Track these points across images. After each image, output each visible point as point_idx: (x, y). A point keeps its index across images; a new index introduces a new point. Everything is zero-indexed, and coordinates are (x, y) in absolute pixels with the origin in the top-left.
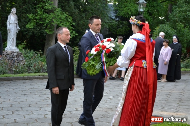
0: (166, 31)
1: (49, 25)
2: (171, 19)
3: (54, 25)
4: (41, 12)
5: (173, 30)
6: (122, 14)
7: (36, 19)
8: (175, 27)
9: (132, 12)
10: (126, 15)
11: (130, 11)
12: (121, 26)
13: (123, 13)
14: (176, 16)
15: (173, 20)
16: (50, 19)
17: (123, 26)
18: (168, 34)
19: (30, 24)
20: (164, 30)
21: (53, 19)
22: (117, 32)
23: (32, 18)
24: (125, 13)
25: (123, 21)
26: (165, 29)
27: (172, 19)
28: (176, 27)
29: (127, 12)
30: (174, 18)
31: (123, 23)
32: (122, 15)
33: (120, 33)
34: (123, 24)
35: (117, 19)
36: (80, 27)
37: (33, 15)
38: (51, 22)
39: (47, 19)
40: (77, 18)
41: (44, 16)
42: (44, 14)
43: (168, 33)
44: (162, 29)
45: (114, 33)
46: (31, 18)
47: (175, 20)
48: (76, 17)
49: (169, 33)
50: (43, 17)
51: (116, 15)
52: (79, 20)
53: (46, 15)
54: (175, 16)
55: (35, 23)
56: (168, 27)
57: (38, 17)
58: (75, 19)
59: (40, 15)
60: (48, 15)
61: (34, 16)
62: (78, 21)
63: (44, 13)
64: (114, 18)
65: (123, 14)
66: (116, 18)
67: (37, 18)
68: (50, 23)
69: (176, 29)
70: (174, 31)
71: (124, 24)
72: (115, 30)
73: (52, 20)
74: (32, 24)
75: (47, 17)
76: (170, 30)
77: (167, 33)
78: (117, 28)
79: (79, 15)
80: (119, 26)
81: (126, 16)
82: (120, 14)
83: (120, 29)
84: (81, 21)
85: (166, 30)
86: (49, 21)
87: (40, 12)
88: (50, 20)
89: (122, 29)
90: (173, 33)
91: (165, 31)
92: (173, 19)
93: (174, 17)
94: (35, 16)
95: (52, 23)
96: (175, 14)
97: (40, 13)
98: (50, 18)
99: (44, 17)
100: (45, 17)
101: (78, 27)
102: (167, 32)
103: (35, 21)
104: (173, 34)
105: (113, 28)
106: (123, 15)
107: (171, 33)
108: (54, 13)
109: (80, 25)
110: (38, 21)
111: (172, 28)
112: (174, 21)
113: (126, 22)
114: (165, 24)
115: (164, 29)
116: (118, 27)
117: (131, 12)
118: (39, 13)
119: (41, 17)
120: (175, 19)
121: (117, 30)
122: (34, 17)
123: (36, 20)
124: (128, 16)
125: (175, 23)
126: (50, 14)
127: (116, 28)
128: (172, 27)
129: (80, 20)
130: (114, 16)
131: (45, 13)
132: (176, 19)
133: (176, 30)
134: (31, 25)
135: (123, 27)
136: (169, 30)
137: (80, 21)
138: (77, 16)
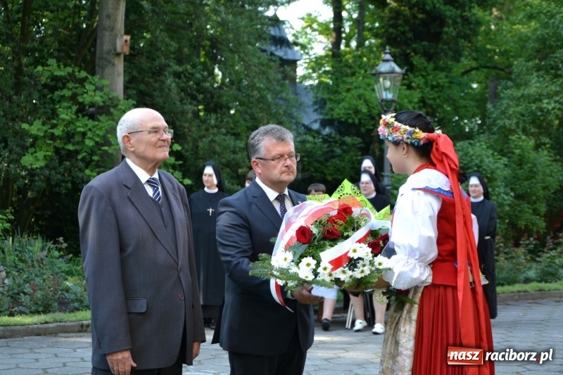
0: (476, 164)
1: (96, 155)
2: (494, 124)
3: (112, 154)
4: (69, 114)
5: (500, 159)
6: (339, 112)
7: (53, 137)
8: (505, 151)
9: (371, 105)
10: (353, 116)
11: (364, 104)
12: (338, 151)
13: (343, 111)
14: (507, 115)
15: (501, 128)
16: (98, 135)
17: (344, 151)
18: (484, 172)
19: (35, 152)
20: (469, 159)
21: (109, 136)
22: (325, 171)
23: (41, 134)
24: (349, 109)
25: (344, 137)
26: (473, 155)
27: (496, 125)
28: (508, 148)
29: (354, 107)
30: (502, 119)
31: (343, 143)
32: (338, 117)
33: (335, 173)
34: (345, 147)
35: (327, 130)
36: (202, 158)
37: (43, 124)
38: (103, 145)
39: (89, 135)
40: (190, 131)
41: (79, 127)
42: (81, 118)
43: (485, 170)
44: (464, 158)
45: (318, 174)
46: (37, 135)
47: (504, 126)
48: (188, 128)
49: (485, 167)
50: (75, 129)
51: (321, 117)
52: (197, 137)
53: (87, 122)
54: (503, 113)
55: (53, 150)
56: (483, 149)
57: (61, 129)
58: (184, 134)
59: (65, 123)
60: (91, 123)
61: (45, 128)
62: (195, 140)
63: (80, 115)
64: (316, 126)
65: (341, 112)
66: (325, 128)
67: (58, 132)
68: (100, 149)
69: (509, 155)
70: (502, 161)
71: (347, 145)
72: (318, 165)
73: (104, 137)
74: (40, 154)
75: (90, 130)
76: (491, 159)
77: (481, 169)
78: (327, 160)
79: (198, 121)
80: (332, 151)
81: (354, 119)
82: (333, 113)
83: (336, 161)
84: (204, 139)
85: (476, 159)
86: (97, 143)
87: (67, 115)
88: (97, 139)
89: (343, 161)
90: (498, 168)
91: (473, 164)
92: (500, 122)
93: (503, 116)
94: (50, 129)
95: (106, 148)
96: (506, 108)
97: (67, 118)
98: (98, 132)
99: (79, 129)
100: (82, 130)
101: (196, 159)
102: (479, 167)
103: (49, 142)
104: (499, 172)
105: (311, 160)
106: (341, 115)
107: (493, 167)
108: (110, 117)
109: (201, 152)
110: (58, 141)
111: (496, 154)
112: (503, 130)
113: (352, 140)
114: (472, 142)
115: (470, 157)
116: (330, 155)
117: (368, 105)
118: (62, 116)
119: (69, 129)
120: (504, 123)
121: (326, 166)
122: (46, 131)
123: (54, 141)
124: (360, 120)
125: (507, 136)
126: (99, 120)
127: (322, 159)
128: (498, 149)
129: (201, 137)
130: (316, 121)
131: (83, 116)
132: (507, 122)
133: (509, 158)
134: (36, 157)
135: (344, 155)
136: (486, 160)
137: (200, 141)
138: (190, 123)
